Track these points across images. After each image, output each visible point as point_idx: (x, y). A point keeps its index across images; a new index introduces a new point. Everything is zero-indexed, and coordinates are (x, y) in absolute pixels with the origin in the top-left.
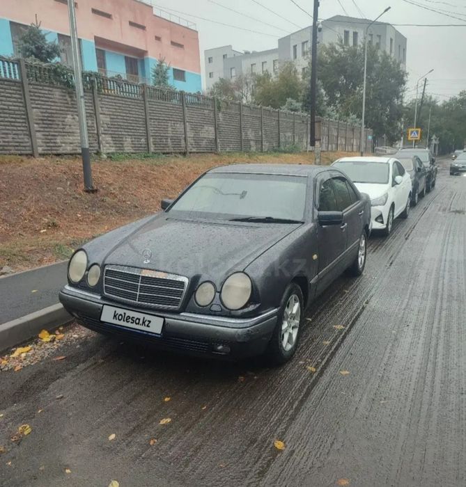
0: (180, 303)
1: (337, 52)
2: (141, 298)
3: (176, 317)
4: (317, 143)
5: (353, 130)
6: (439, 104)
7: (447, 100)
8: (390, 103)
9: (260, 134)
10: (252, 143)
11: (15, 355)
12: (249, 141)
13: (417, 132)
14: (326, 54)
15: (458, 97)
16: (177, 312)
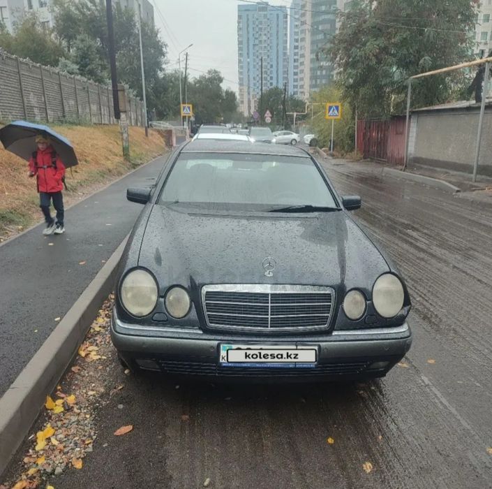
0: (329, 320)
1: (89, 9)
2: (275, 323)
3: (328, 338)
4: (123, 116)
5: (129, 102)
6: (191, 80)
7: (198, 78)
8: (154, 75)
9: (43, 99)
10: (36, 111)
11: (41, 445)
12: (32, 107)
13: (189, 108)
14: (76, 9)
15: (207, 76)
16: (328, 333)
